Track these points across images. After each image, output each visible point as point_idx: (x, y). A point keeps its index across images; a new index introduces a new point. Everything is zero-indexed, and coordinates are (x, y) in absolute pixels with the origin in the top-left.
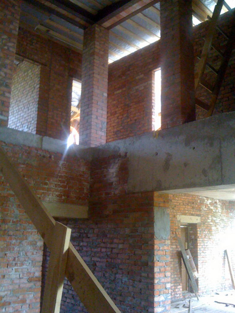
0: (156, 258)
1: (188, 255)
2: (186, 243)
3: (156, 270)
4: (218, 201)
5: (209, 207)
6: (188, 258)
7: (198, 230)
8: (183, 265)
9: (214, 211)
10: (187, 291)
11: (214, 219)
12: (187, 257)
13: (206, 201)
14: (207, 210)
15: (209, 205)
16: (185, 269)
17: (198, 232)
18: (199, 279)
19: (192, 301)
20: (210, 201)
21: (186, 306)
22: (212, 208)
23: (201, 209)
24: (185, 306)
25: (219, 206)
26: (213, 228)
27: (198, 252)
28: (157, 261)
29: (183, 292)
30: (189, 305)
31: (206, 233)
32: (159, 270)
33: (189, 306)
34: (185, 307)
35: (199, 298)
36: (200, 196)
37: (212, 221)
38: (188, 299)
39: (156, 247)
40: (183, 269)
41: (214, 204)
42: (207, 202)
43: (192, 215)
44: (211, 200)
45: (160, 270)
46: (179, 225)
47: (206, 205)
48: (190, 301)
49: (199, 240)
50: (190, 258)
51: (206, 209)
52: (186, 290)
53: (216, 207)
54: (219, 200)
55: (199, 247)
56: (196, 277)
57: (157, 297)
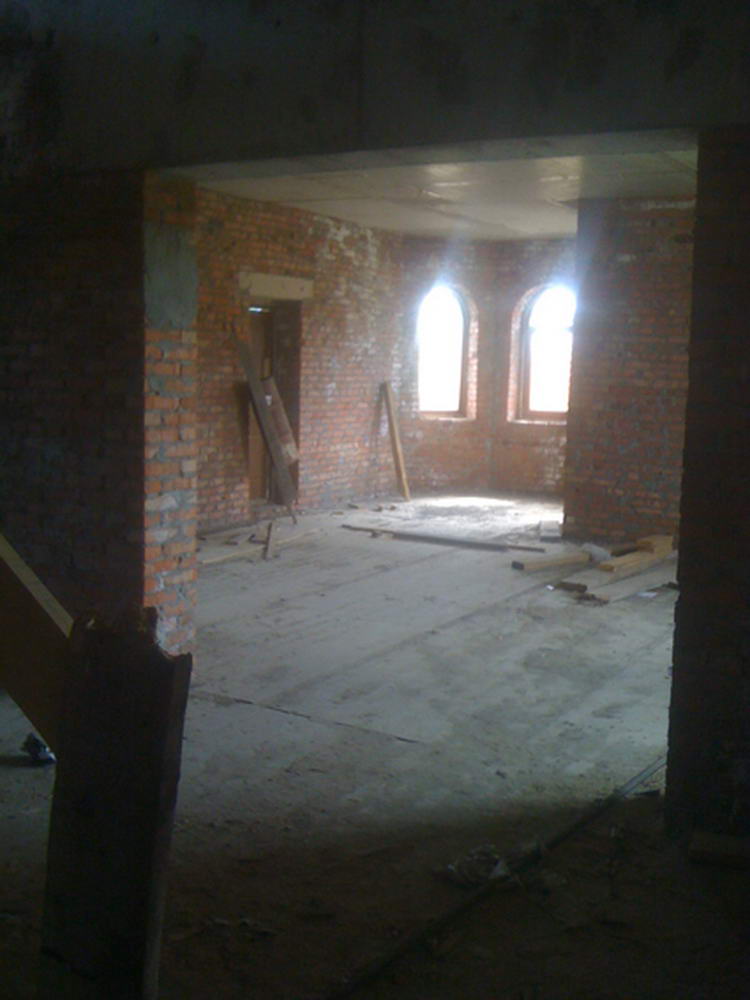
0: (150, 384)
1: (269, 394)
2: (267, 362)
3: (150, 418)
4: (369, 233)
5: (341, 250)
6: (269, 403)
7: (305, 320)
8: (253, 427)
9: (356, 263)
10: (265, 501)
11: (356, 288)
12: (265, 401)
13: (333, 230)
14: (336, 261)
15: (342, 245)
16: (259, 437)
17: (305, 328)
18: (301, 465)
19: (277, 527)
20: (344, 232)
21: (258, 538)
22: (351, 254)
23: (317, 255)
24: (254, 539)
25: (372, 250)
26: (350, 316)
27: (302, 386)
28: (153, 394)
29: (253, 502)
30: (266, 535)
31: (328, 330)
32: (158, 421)
33: (268, 538)
34: (254, 542)
35: (298, 517)
36: (314, 214)
37: (347, 296)
38: (267, 523)
39: (149, 350)
40: (255, 437)
41: (357, 241)
42: (336, 235)
43: (288, 273)
44: (347, 228)
45: (163, 420)
46: (246, 303)
47: (333, 245)
48: (269, 528)
49: (307, 352)
50: (273, 403)
51: (331, 257)
52: (263, 496)
53: (364, 253)
54: (372, 229)
55: (303, 371)
56: (290, 458)
57: (152, 499)
